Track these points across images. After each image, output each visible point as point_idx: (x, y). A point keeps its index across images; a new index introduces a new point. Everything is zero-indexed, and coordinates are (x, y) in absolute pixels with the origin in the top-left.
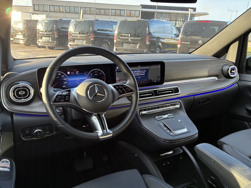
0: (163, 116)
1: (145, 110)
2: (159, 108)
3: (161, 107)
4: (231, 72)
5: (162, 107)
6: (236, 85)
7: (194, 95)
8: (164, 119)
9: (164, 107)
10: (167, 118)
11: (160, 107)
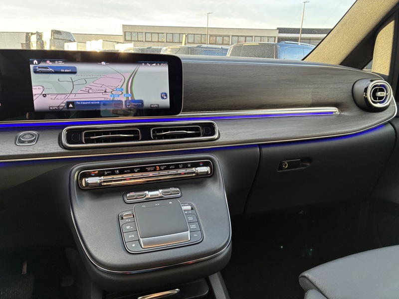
0: (147, 192)
1: (100, 174)
2: (147, 171)
3: (152, 169)
4: (374, 96)
5: (155, 170)
6: (389, 128)
7: (260, 146)
8: (149, 200)
9: (160, 170)
10: (160, 199)
11: (149, 169)
